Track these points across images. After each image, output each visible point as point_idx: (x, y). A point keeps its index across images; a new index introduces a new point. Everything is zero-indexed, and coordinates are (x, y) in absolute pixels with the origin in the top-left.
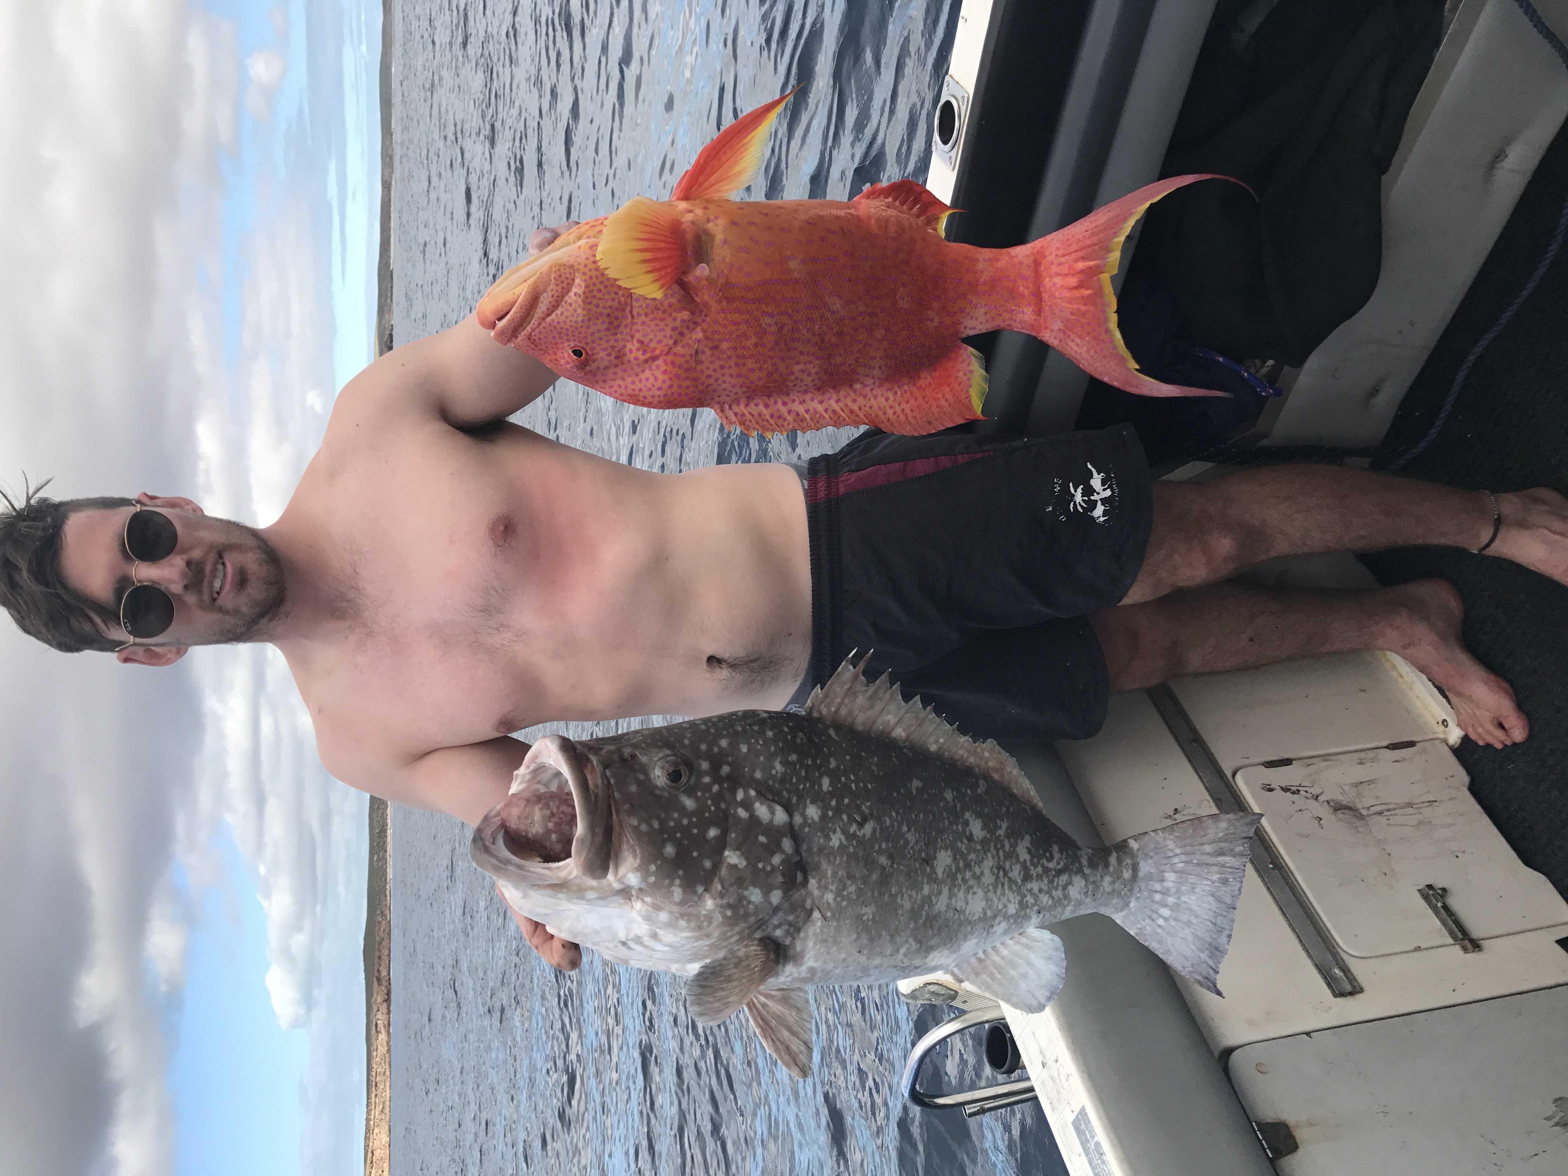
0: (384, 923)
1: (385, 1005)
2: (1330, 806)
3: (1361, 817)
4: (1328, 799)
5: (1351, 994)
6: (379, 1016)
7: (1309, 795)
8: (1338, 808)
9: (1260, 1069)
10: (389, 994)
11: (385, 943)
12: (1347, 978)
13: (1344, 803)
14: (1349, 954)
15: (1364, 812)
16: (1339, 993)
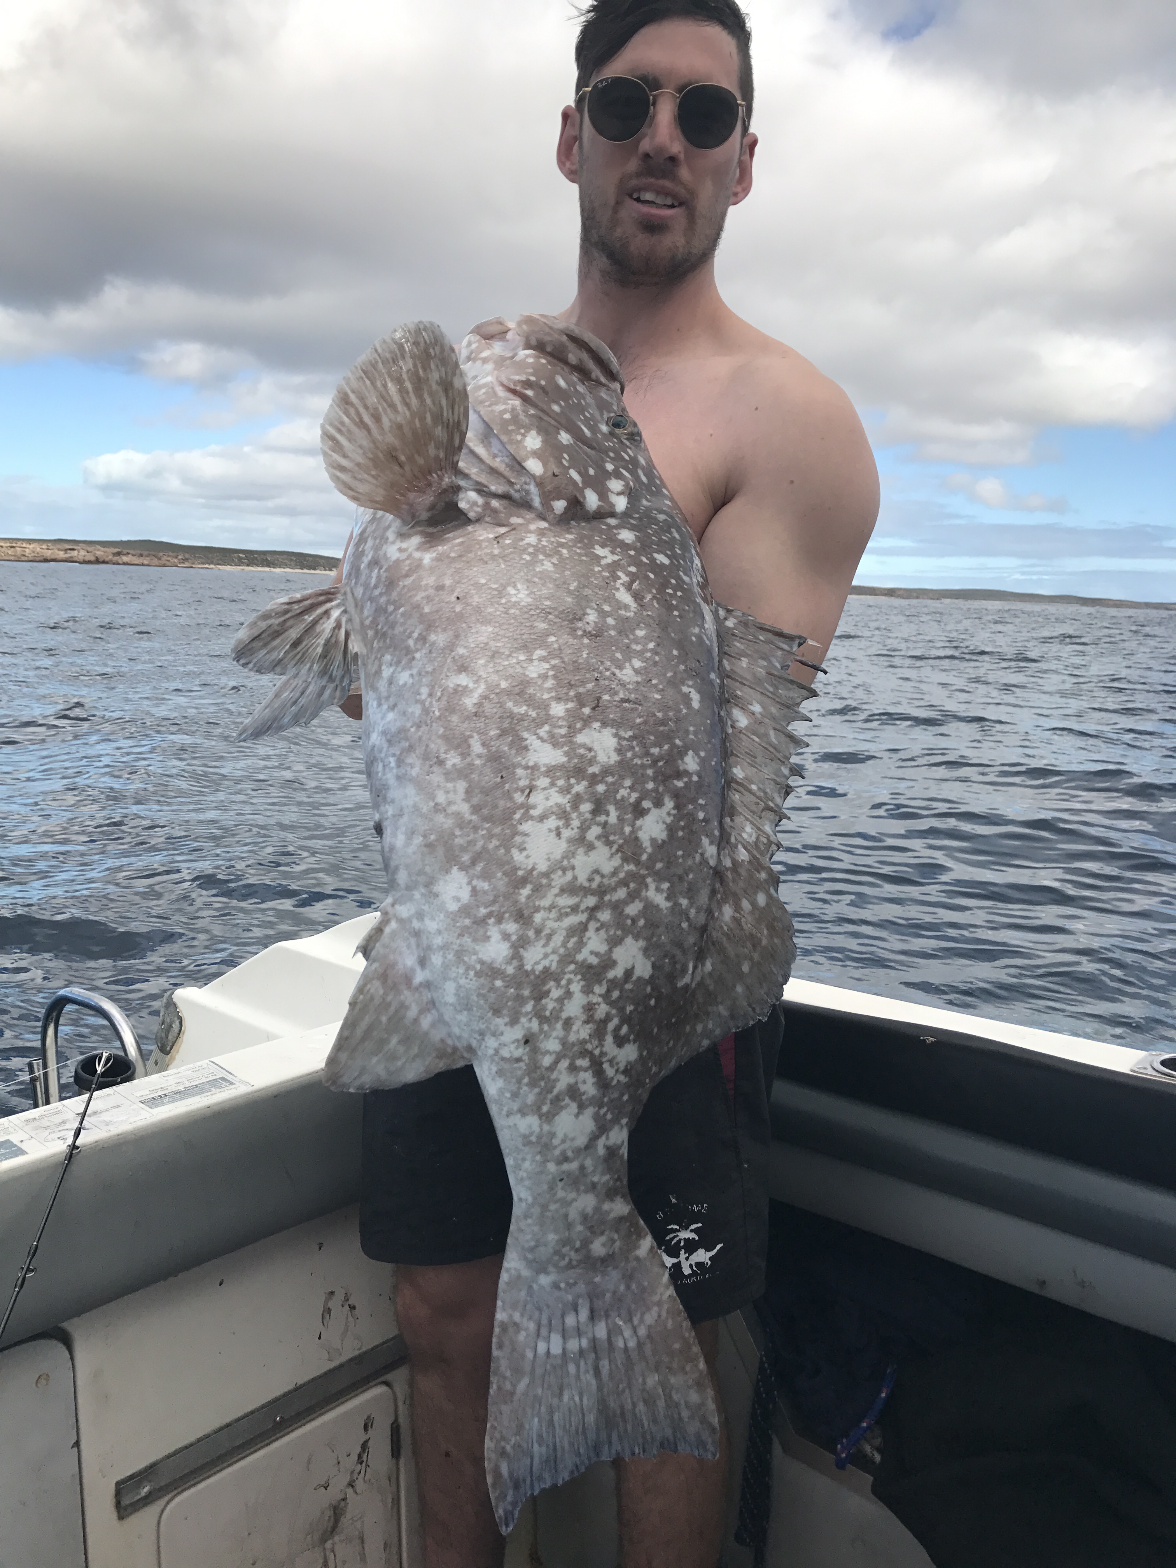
0: (176, 561)
1: (93, 559)
2: (339, 1502)
3: (323, 1540)
4: (348, 1501)
5: (118, 1504)
6: (83, 553)
7: (355, 1475)
8: (337, 1511)
9: (43, 1378)
10: (104, 562)
11: (156, 561)
12: (138, 1500)
13: (342, 1519)
14: (165, 1506)
15: (328, 1545)
16: (121, 1488)
